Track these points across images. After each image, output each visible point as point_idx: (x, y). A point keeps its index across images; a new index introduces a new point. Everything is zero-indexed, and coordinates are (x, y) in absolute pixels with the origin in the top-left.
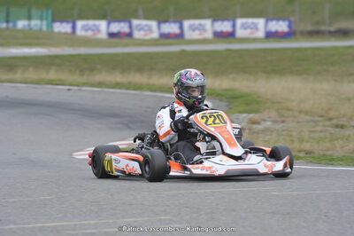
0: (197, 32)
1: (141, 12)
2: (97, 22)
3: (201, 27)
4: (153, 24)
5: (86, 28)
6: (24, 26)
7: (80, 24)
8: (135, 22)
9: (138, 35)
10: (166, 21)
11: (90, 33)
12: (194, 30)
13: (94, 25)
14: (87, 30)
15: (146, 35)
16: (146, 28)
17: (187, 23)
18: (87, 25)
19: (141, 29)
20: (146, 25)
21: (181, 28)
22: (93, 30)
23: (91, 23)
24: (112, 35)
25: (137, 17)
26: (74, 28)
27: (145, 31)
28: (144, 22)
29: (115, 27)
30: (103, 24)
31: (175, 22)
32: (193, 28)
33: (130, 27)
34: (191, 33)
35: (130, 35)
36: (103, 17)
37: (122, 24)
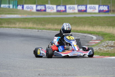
0: (72, 10)
1: (49, 2)
2: (32, 5)
3: (73, 8)
4: (55, 6)
5: (27, 8)
6: (3, 6)
7: (25, 6)
8: (47, 6)
9: (48, 10)
10: (59, 5)
11: (29, 10)
12: (70, 9)
13: (31, 7)
14: (28, 8)
15: (51, 11)
16: (51, 8)
17: (68, 6)
18: (28, 7)
19: (49, 8)
20: (52, 7)
21: (65, 8)
22: (30, 9)
23: (30, 6)
24: (38, 10)
25: (48, 4)
26: (23, 8)
27: (51, 9)
28: (51, 6)
29: (39, 8)
30: (34, 6)
31: (63, 6)
32: (70, 8)
33: (45, 7)
34: (69, 10)
35: (45, 10)
36: (34, 3)
37: (42, 6)
